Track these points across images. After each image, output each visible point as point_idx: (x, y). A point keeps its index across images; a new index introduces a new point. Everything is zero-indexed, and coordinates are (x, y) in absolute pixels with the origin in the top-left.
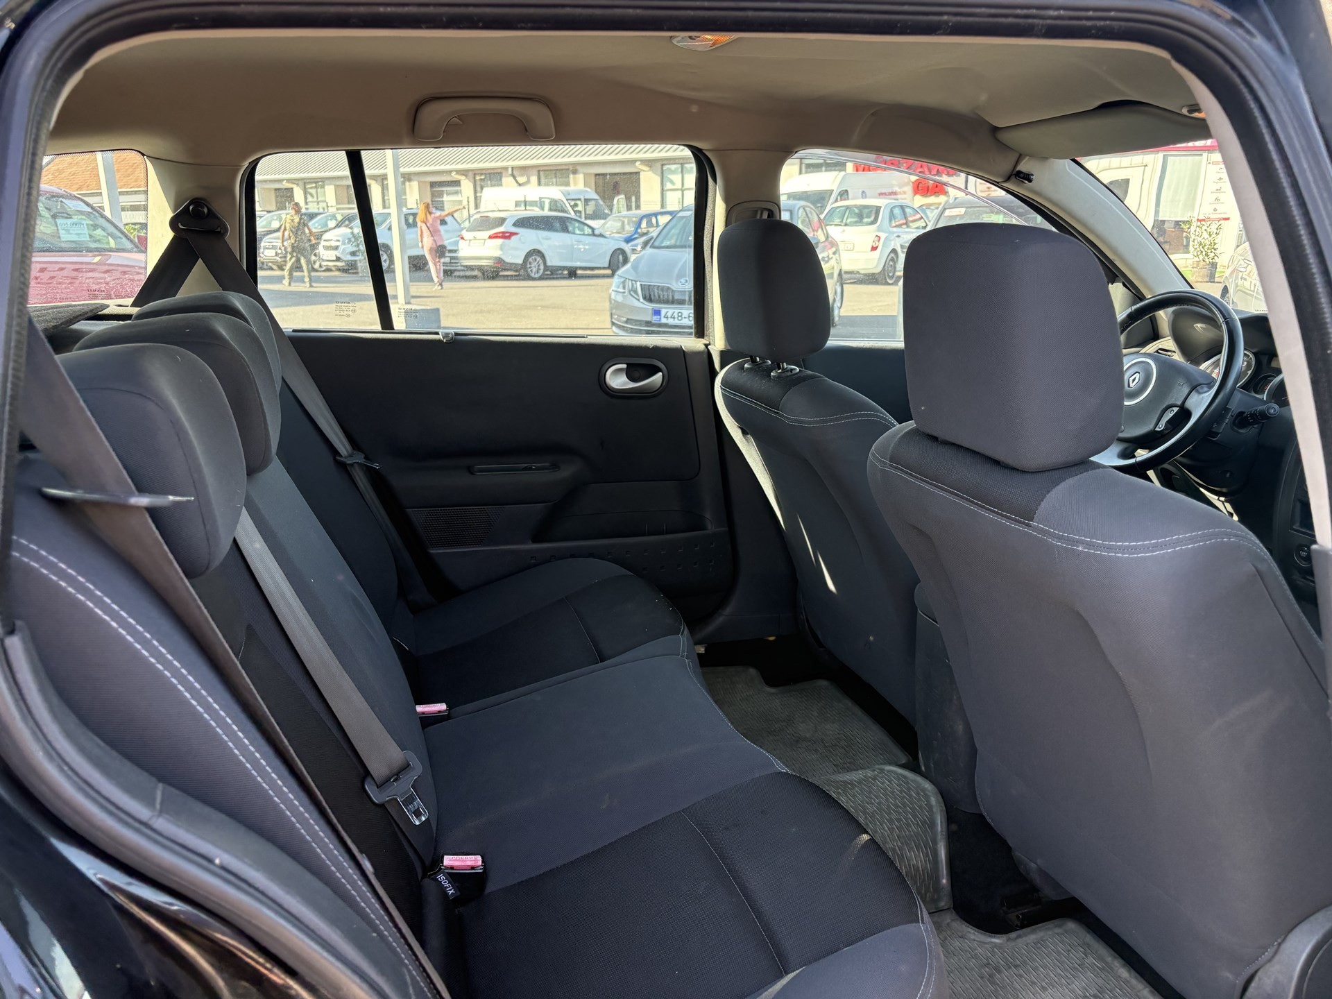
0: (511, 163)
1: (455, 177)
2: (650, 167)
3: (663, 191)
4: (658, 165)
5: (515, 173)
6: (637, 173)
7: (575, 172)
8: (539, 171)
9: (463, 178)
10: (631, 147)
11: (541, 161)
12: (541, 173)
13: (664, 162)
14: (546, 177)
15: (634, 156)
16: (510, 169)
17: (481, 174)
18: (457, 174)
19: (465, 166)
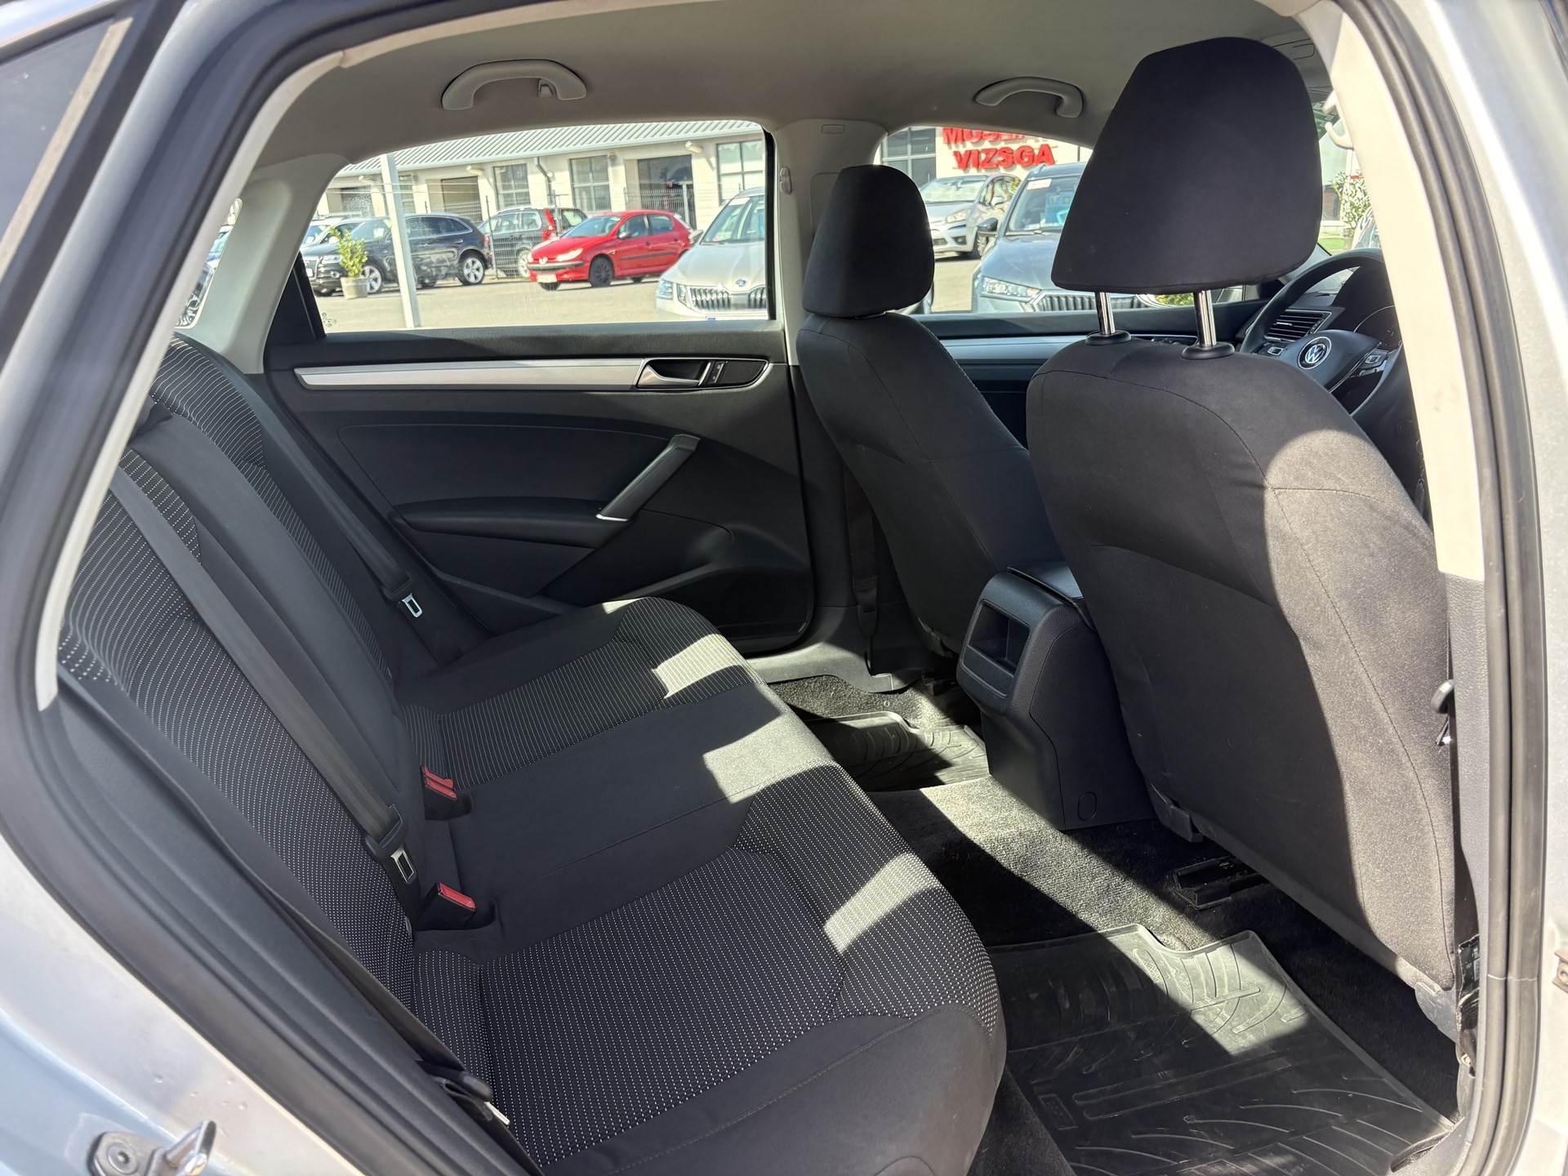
0: (535, 152)
1: (469, 172)
2: (702, 147)
3: (719, 177)
4: (711, 149)
5: (542, 164)
6: (689, 157)
7: (614, 160)
8: (571, 160)
9: (479, 173)
10: (678, 126)
11: (571, 148)
12: (574, 162)
13: (719, 142)
14: (578, 164)
15: (682, 136)
16: (536, 159)
17: (501, 167)
18: (472, 168)
19: (481, 159)
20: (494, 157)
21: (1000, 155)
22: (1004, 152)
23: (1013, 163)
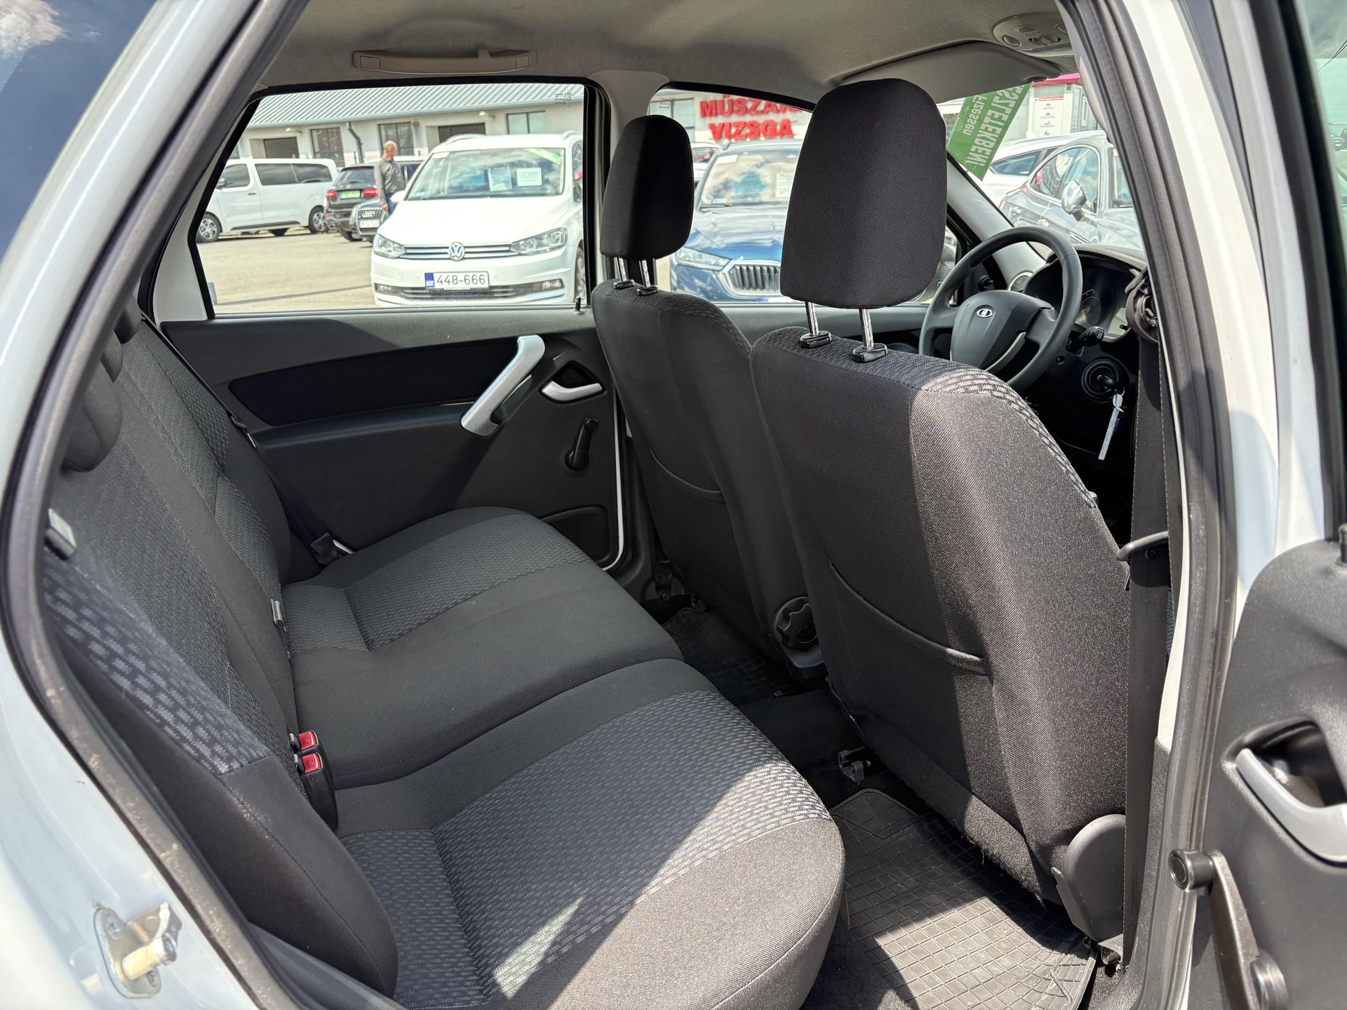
0: (348, 115)
1: (288, 133)
2: (494, 117)
4: (502, 117)
5: (353, 128)
6: (483, 124)
7: (417, 125)
8: (379, 125)
9: (298, 135)
11: (380, 112)
12: (382, 127)
13: (508, 111)
14: (385, 128)
15: (476, 105)
16: (348, 124)
17: (318, 130)
18: (289, 132)
19: (299, 121)
20: (310, 120)
21: (748, 128)
22: (752, 125)
23: (759, 135)
